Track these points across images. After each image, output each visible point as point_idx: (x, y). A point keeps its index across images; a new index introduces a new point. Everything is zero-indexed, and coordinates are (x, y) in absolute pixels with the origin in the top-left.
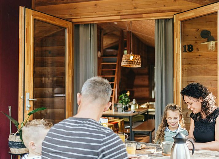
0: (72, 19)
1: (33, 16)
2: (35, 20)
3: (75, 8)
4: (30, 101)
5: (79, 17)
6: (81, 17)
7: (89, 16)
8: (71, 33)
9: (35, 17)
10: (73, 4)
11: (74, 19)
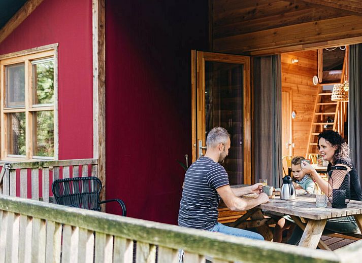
0: (250, 51)
1: (204, 58)
2: (206, 62)
3: (253, 39)
4: (203, 149)
5: (257, 49)
6: (260, 49)
7: (268, 48)
8: (248, 69)
9: (207, 59)
10: (251, 33)
11: (252, 51)
